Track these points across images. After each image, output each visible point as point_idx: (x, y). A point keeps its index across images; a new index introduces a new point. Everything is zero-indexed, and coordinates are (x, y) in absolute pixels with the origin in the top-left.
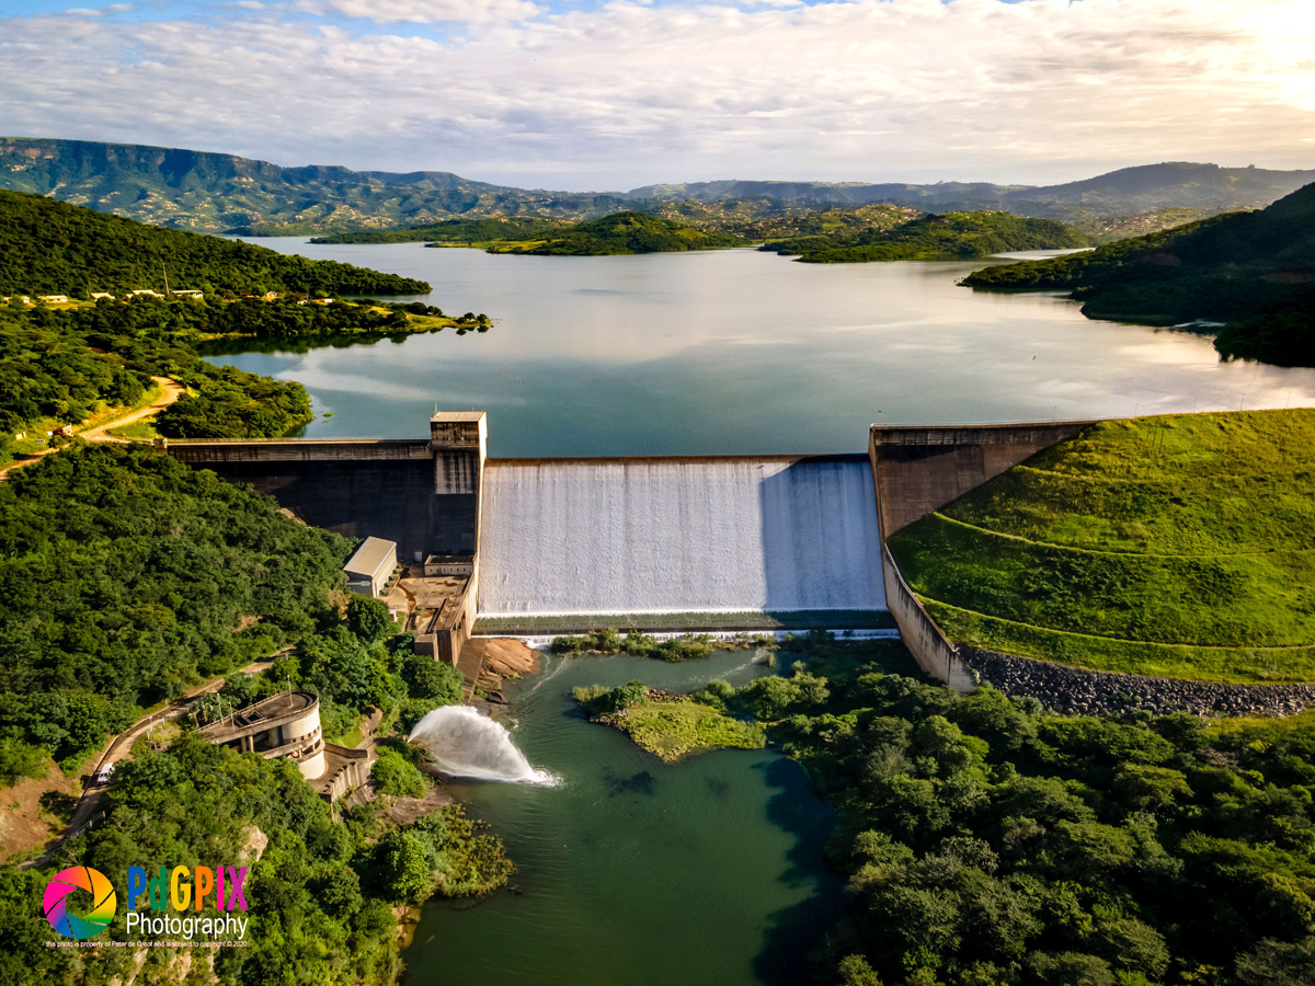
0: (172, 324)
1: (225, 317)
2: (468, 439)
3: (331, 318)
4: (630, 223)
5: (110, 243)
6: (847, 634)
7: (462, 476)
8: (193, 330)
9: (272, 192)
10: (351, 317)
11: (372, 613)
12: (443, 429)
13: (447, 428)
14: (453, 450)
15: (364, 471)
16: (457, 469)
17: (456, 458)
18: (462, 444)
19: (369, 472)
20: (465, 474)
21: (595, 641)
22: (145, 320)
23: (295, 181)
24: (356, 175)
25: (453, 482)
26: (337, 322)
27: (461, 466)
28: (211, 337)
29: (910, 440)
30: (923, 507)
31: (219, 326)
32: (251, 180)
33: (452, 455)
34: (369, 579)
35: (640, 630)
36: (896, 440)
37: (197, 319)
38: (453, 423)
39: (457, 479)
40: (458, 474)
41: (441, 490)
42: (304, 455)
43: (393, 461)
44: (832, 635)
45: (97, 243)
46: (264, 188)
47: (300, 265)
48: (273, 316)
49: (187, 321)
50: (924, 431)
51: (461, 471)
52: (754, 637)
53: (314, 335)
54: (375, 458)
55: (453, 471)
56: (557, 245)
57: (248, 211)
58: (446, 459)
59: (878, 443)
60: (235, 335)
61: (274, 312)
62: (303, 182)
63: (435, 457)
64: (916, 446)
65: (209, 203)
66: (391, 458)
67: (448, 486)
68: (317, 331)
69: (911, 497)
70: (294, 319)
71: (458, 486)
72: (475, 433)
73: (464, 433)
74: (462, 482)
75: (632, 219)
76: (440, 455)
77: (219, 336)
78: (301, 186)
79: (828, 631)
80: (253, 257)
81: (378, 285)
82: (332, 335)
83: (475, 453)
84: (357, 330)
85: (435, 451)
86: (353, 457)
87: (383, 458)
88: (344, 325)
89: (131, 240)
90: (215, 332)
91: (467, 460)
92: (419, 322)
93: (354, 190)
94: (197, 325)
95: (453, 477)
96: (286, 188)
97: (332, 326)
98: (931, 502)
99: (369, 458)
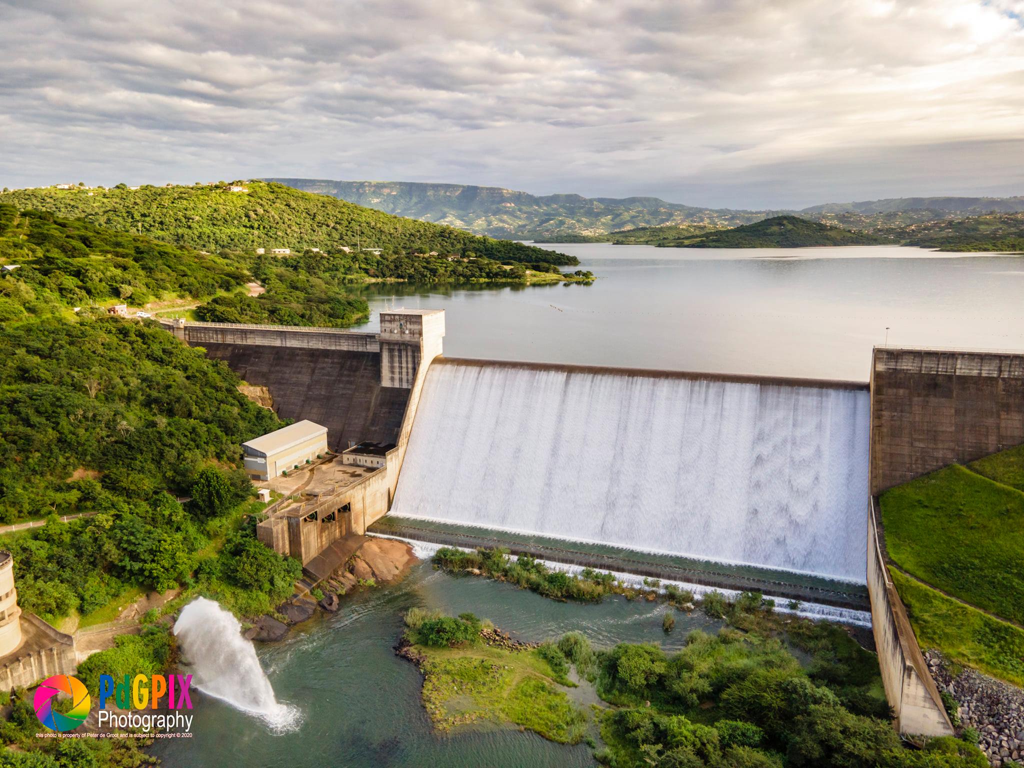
0: (349, 270)
1: (387, 266)
2: (412, 333)
3: (465, 270)
4: (783, 225)
5: (360, 225)
6: (793, 607)
7: (404, 370)
8: (363, 274)
9: (525, 213)
10: (481, 269)
11: (209, 486)
12: (390, 321)
13: (394, 320)
14: (397, 343)
15: (326, 360)
16: (400, 363)
17: (400, 351)
18: (407, 337)
19: (330, 361)
20: (407, 368)
21: (479, 559)
22: (331, 266)
23: (542, 205)
24: (585, 200)
25: (397, 376)
26: (469, 273)
27: (404, 360)
28: (373, 280)
29: (928, 366)
30: (940, 454)
31: (382, 273)
32: (513, 205)
33: (396, 347)
34: (263, 456)
35: (533, 555)
36: (907, 365)
37: (369, 267)
38: (400, 315)
39: (400, 373)
40: (401, 368)
41: (386, 383)
42: (282, 341)
43: (353, 352)
44: (771, 603)
45: (351, 225)
46: (520, 210)
47: (484, 243)
48: (424, 267)
49: (360, 268)
50: (952, 356)
51: (404, 365)
52: (666, 587)
53: (450, 283)
54: (338, 348)
55: (396, 365)
56: (713, 241)
57: (506, 226)
58: (391, 351)
59: (881, 367)
60: (392, 280)
61: (425, 264)
62: (547, 205)
63: (381, 349)
64: (937, 375)
65: (482, 221)
66: (351, 349)
67: (392, 379)
68: (452, 280)
69: (919, 440)
70: (437, 269)
71: (401, 380)
72: (419, 327)
73: (409, 326)
74: (404, 377)
75: (785, 222)
76: (385, 347)
77: (380, 280)
78: (545, 208)
79: (765, 597)
80: (452, 236)
81: (536, 257)
82: (464, 284)
83: (416, 349)
84: (482, 280)
85: (382, 343)
86: (320, 346)
87: (345, 348)
88: (473, 276)
89: (373, 224)
90: (378, 277)
91: (410, 354)
92: (535, 276)
93: (582, 211)
94: (366, 271)
95: (397, 370)
96: (535, 210)
97: (464, 276)
98: (953, 450)
99: (333, 348)
